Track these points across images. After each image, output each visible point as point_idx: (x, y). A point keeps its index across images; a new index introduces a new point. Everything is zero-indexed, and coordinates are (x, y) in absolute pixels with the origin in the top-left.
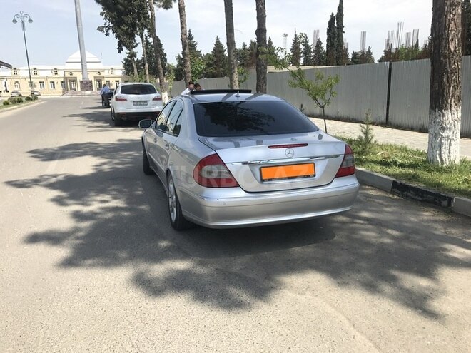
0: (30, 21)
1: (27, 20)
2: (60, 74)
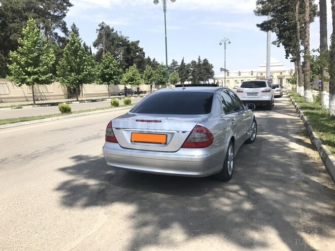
0: (229, 43)
1: (227, 42)
2: (255, 74)
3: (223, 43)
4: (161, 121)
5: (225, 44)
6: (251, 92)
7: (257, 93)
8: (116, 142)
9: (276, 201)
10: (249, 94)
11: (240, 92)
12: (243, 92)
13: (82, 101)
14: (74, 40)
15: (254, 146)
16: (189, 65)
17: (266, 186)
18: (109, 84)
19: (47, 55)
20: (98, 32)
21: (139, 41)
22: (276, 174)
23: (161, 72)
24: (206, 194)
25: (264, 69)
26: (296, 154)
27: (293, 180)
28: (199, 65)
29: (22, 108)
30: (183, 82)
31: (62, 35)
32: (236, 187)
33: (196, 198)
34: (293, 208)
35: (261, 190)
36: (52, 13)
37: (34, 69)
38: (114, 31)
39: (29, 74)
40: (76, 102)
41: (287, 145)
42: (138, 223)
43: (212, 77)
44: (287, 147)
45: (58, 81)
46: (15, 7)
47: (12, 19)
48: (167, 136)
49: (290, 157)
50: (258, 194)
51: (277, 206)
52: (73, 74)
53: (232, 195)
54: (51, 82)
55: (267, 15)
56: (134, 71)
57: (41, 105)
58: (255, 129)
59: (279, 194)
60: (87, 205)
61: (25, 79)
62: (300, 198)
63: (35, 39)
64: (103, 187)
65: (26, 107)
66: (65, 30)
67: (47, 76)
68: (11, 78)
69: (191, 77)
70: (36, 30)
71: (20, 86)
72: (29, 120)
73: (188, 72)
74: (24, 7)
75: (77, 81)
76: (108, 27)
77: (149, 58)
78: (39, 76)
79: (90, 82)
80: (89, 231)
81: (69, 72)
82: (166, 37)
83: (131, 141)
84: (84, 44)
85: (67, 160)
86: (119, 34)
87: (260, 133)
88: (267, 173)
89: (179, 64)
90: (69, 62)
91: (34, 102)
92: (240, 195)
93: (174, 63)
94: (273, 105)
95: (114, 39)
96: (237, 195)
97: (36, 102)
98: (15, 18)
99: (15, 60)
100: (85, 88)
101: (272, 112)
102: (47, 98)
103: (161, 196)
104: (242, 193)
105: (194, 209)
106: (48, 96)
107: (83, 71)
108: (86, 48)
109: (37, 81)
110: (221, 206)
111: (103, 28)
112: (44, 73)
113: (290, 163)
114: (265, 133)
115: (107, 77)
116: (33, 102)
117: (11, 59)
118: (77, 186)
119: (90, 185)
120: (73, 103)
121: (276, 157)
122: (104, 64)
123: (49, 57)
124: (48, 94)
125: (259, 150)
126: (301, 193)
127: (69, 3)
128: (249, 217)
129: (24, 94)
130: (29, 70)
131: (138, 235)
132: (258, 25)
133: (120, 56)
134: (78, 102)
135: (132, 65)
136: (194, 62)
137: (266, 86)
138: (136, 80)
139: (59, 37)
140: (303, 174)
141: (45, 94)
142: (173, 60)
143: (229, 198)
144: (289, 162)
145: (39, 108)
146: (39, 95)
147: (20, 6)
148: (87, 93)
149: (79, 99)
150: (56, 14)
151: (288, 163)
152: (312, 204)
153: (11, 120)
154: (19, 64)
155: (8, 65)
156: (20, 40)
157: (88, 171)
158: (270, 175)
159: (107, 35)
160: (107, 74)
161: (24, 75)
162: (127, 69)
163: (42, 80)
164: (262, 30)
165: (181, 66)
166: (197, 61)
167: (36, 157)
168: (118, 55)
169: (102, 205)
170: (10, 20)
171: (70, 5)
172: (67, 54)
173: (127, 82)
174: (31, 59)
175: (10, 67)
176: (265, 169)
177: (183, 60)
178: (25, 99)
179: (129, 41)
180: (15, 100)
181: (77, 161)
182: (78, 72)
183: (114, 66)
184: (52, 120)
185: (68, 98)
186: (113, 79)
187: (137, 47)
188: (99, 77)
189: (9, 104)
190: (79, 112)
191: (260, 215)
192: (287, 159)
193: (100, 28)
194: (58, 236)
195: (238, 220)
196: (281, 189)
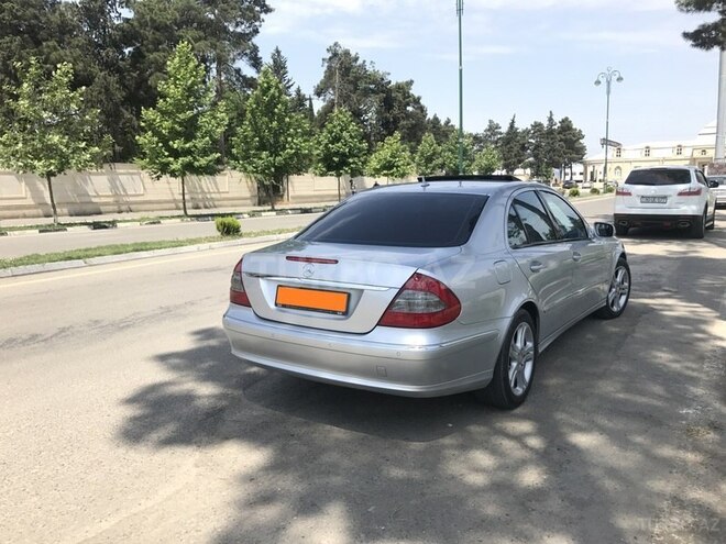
1: (614, 78)
2: (687, 153)
3: (603, 81)
4: (336, 262)
5: (609, 83)
6: (648, 194)
7: (665, 197)
8: (248, 305)
9: (612, 472)
10: (645, 199)
11: (624, 194)
12: (630, 194)
13: (282, 211)
14: (268, 83)
15: (615, 327)
16: (527, 132)
17: (602, 430)
18: (339, 175)
19: (211, 115)
20: (326, 64)
21: (412, 82)
22: (644, 400)
23: (456, 148)
24: (443, 436)
25: (711, 140)
26: (719, 352)
27: (682, 417)
28: (551, 132)
29: (159, 222)
30: (513, 170)
31: (249, 72)
32: (524, 427)
33: (417, 446)
34: (650, 494)
35: (583, 440)
36: (231, 29)
37: (185, 143)
38: (360, 62)
39: (176, 154)
40: (270, 213)
41: (703, 327)
42: (255, 495)
43: (580, 160)
44: (704, 332)
45: (235, 168)
46: (159, 19)
47: (153, 43)
48: (349, 295)
49: (701, 358)
50: (575, 448)
51: (609, 484)
52: (264, 154)
53: (507, 444)
54: (219, 171)
55: (709, 9)
56: (395, 147)
57: (198, 217)
58: (626, 284)
59: (628, 454)
60: (169, 442)
61: (168, 164)
62: (682, 468)
63: (190, 82)
64: (224, 403)
65: (168, 221)
66: (256, 62)
67: (210, 158)
68: (143, 162)
69: (531, 159)
70: (191, 65)
71: (158, 178)
72: (151, 249)
73: (523, 148)
74: (176, 19)
75: (273, 169)
76: (347, 53)
77: (436, 119)
78: (194, 158)
79: (299, 171)
80: (142, 502)
81: (257, 149)
82: (461, 71)
83: (276, 305)
84: (298, 91)
85: (183, 338)
86: (369, 68)
87: (647, 294)
88: (621, 396)
89: (504, 129)
90: (257, 130)
91: (185, 212)
92: (525, 446)
93: (493, 128)
94: (712, 227)
95: (357, 79)
96: (519, 446)
97: (190, 212)
98: (160, 43)
99: (151, 125)
100: (296, 184)
101: (704, 244)
102: (216, 203)
103: (338, 433)
104: (535, 442)
105: (397, 473)
106: (218, 200)
107: (285, 149)
108: (301, 99)
109: (189, 168)
110: (464, 471)
111: (335, 55)
112: (205, 153)
113: (695, 374)
114: (660, 294)
115: (336, 159)
116: (182, 212)
117: (143, 124)
118: (170, 396)
119: (199, 397)
120: (263, 214)
121: (663, 357)
122: (331, 132)
123: (215, 118)
124: (218, 196)
125: (626, 335)
126: (691, 457)
127: (265, 5)
128: (523, 504)
129: (173, 194)
130: (175, 146)
131: (239, 524)
132: (686, 35)
133: (371, 116)
134: (274, 213)
135: (391, 134)
136: (537, 126)
137: (689, 181)
138: (398, 166)
139: (244, 77)
140: (717, 405)
141: (213, 196)
142: (491, 121)
143: (494, 451)
144: (693, 370)
145: (193, 223)
146: (200, 196)
147: (169, 17)
148: (297, 193)
149: (276, 207)
150: (239, 30)
151: (690, 373)
152: (708, 486)
153: (117, 246)
154: (156, 133)
155: (137, 137)
156: (161, 86)
157: (211, 363)
158: (626, 400)
159: (344, 72)
160: (337, 154)
161: (168, 156)
162: (380, 143)
163: (200, 167)
164: (696, 45)
165: (508, 133)
166: (546, 124)
167: (128, 326)
168: (366, 113)
169: (199, 444)
170: (150, 46)
171: (268, 10)
172: (252, 112)
173: (377, 172)
174: (180, 124)
175: (140, 139)
176: (619, 386)
177: (513, 121)
178: (173, 205)
179: (390, 82)
180: (155, 206)
181: (201, 340)
182: (275, 149)
183: (351, 137)
184: (199, 250)
185: (259, 205)
186: (348, 164)
187: (407, 95)
188: (319, 161)
189: (137, 216)
190: (257, 235)
191: (555, 504)
192: (690, 364)
193: (330, 55)
194: (73, 508)
195: (491, 510)
196: (639, 439)
